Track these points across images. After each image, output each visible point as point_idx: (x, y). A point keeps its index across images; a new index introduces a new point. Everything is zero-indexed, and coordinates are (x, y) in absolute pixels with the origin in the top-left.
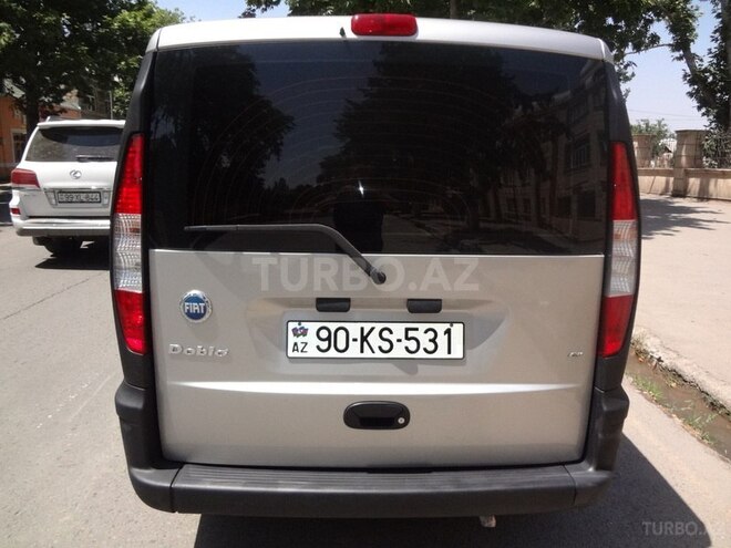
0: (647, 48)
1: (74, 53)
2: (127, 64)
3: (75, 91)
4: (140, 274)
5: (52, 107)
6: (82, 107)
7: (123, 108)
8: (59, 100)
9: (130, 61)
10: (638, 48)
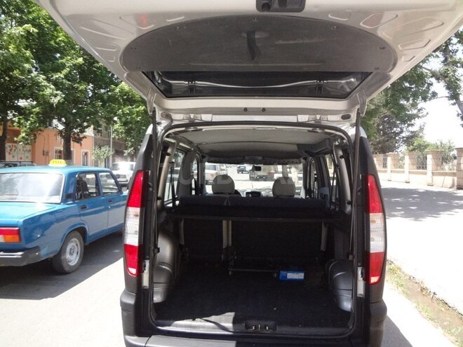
0: (430, 99)
1: (94, 106)
2: (122, 111)
3: (92, 126)
4: (137, 236)
5: (78, 135)
6: (95, 135)
7: (118, 135)
8: (82, 131)
9: (125, 109)
10: (425, 99)
